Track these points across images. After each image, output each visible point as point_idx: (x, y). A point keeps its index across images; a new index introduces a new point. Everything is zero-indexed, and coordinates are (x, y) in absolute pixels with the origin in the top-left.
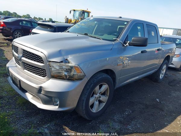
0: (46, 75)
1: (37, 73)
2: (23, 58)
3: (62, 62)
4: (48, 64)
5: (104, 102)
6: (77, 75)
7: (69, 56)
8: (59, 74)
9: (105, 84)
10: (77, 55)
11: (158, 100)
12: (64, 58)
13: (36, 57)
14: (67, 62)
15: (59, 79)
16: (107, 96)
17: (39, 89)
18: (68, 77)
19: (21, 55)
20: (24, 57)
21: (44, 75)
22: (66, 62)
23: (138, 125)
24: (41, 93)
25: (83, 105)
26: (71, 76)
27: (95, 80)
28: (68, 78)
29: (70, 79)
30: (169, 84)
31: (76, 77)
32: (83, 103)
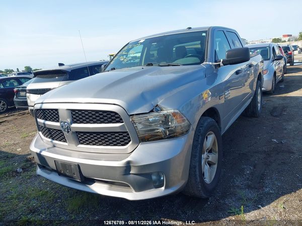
0: (129, 141)
1: (110, 143)
2: (74, 125)
3: (152, 111)
4: (131, 120)
5: (215, 164)
6: (181, 126)
7: (158, 99)
8: (152, 133)
9: (211, 134)
10: (168, 95)
11: (275, 140)
12: (152, 104)
13: (105, 114)
14: (159, 109)
15: (154, 140)
16: (216, 152)
17: (125, 168)
18: (168, 133)
19: (69, 120)
20: (75, 122)
21: (126, 141)
22: (157, 111)
23: (276, 182)
24: (131, 172)
25: (196, 175)
26: (172, 131)
27: (201, 128)
28: (169, 135)
29: (171, 135)
30: (272, 115)
31: (179, 130)
32: (195, 171)
